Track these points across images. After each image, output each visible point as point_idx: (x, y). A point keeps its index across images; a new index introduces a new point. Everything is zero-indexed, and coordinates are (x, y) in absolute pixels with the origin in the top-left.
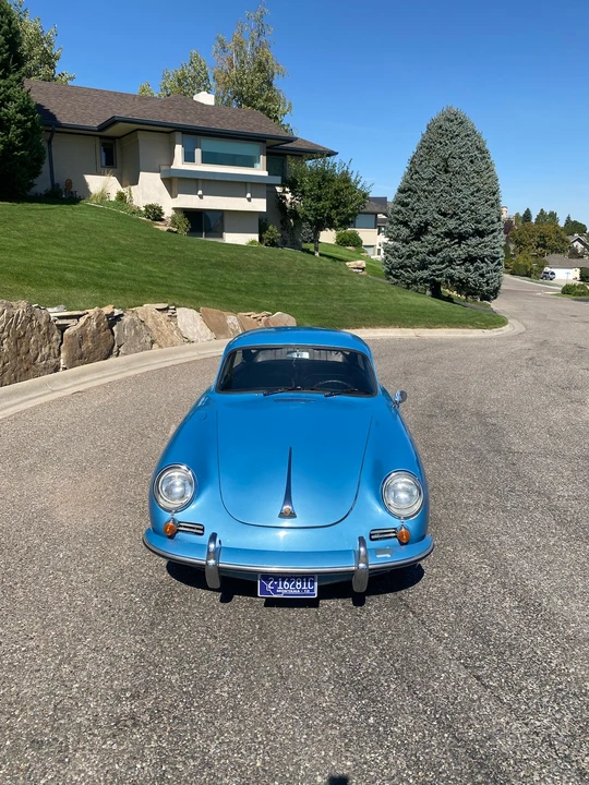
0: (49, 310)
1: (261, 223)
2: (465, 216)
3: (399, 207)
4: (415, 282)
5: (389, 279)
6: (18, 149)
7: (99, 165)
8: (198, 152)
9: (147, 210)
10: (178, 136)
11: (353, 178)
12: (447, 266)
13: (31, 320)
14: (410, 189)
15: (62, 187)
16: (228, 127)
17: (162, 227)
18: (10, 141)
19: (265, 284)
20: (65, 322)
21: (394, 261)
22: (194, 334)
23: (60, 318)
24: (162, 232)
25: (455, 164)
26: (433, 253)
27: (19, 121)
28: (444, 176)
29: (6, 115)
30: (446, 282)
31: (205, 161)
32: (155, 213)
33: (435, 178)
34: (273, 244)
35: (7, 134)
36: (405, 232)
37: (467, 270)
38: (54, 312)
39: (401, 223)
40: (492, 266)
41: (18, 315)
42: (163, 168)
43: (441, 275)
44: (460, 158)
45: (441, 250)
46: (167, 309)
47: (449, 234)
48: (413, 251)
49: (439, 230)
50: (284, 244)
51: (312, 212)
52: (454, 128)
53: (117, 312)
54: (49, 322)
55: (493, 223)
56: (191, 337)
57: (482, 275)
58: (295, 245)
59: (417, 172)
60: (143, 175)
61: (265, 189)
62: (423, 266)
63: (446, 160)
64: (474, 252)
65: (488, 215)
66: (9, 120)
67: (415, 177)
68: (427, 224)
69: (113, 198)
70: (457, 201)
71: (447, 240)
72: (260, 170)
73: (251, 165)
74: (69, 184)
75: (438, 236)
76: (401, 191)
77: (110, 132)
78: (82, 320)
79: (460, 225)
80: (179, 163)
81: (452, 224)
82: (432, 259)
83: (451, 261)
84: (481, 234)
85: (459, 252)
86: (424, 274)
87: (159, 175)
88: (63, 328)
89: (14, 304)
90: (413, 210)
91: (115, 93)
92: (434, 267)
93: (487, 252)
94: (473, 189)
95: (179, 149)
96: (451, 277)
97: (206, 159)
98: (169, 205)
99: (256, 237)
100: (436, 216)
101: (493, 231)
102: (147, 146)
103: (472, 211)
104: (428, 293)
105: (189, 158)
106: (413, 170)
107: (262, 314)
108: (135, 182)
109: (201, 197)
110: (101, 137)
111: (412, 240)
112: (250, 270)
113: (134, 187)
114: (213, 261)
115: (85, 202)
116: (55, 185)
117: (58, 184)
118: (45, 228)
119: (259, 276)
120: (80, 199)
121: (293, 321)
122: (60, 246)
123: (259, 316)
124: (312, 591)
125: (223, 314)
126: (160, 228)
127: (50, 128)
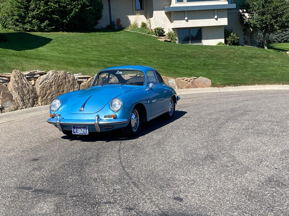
0: (75, 75)
1: (226, 32)
6: (88, 6)
7: (134, 9)
9: (156, 31)
13: (65, 78)
15: (115, 23)
17: (162, 39)
18: (84, 3)
19: (205, 64)
20: (81, 80)
23: (79, 78)
24: (161, 42)
32: (160, 32)
34: (234, 43)
38: (76, 76)
41: (60, 76)
42: (166, 7)
50: (246, 43)
51: (259, 22)
54: (74, 79)
58: (253, 43)
60: (155, 13)
69: (139, 26)
72: (223, 2)
74: (119, 21)
78: (89, 79)
80: (174, 4)
87: (163, 12)
88: (80, 83)
89: (58, 72)
98: (168, 26)
99: (223, 41)
107: (191, 78)
108: (152, 16)
109: (187, 21)
112: (200, 57)
113: (151, 19)
114: (180, 54)
115: (125, 30)
116: (112, 23)
117: (113, 22)
118: (95, 44)
119: (204, 60)
120: (125, 28)
121: (209, 82)
122: (98, 51)
123: (189, 79)
124: (87, 132)
125: (167, 78)
126: (160, 40)
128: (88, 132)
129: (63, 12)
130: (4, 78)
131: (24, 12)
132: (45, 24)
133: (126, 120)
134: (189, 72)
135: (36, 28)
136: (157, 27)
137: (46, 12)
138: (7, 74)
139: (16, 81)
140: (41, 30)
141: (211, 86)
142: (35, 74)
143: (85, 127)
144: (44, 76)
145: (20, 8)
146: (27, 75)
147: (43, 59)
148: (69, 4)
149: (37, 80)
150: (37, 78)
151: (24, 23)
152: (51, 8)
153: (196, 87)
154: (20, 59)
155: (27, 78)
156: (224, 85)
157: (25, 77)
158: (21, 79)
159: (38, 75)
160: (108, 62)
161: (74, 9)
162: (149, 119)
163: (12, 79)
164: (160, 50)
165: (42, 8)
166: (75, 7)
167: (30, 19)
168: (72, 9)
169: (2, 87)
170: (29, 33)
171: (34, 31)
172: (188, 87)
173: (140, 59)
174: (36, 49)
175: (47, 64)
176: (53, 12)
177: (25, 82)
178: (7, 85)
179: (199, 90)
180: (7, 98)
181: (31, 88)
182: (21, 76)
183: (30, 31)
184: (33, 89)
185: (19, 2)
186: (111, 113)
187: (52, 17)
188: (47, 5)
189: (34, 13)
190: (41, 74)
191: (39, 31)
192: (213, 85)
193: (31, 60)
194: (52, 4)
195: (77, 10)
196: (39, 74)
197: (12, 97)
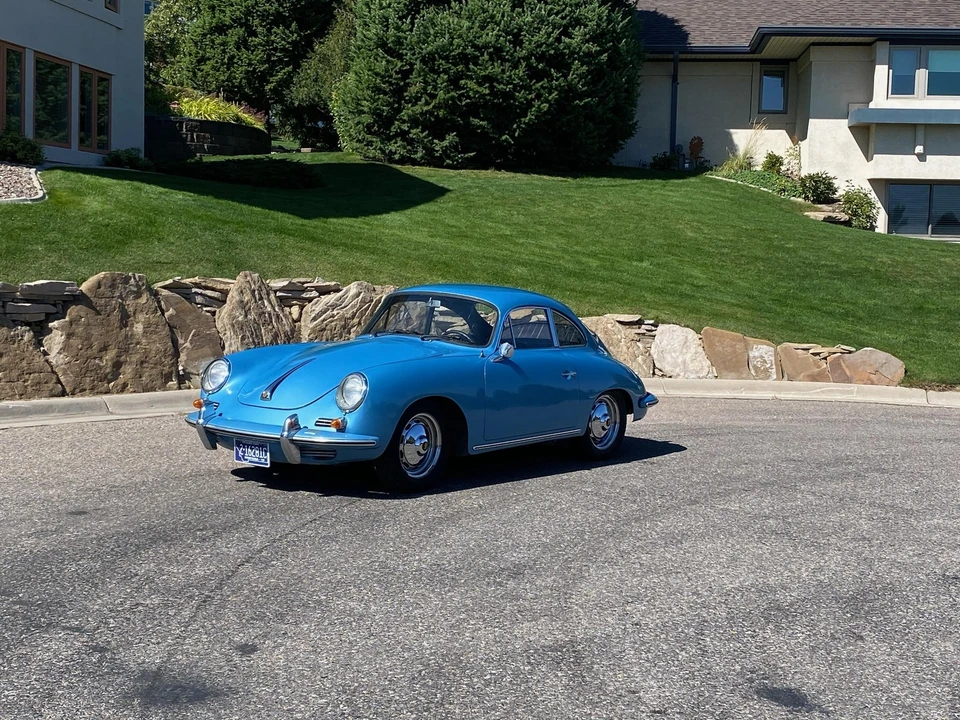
6: (581, 96)
7: (755, 110)
8: (921, 77)
10: (883, 49)
15: (686, 151)
18: (570, 85)
19: (921, 308)
22: (675, 365)
27: (589, 54)
29: (568, 46)
31: (934, 89)
32: (820, 190)
35: (565, 76)
42: (854, 109)
46: (639, 323)
56: (667, 369)
60: (815, 125)
66: (572, 53)
69: (758, 166)
74: (697, 144)
77: (769, 52)
80: (882, 99)
87: (844, 123)
89: (378, 288)
95: (882, 74)
97: (936, 87)
98: (860, 174)
102: (824, 72)
105: (902, 85)
107: (834, 349)
109: (922, 157)
110: (764, 62)
112: (912, 285)
113: (803, 144)
114: (844, 267)
115: (708, 175)
116: (675, 148)
117: (681, 147)
118: (571, 212)
119: (923, 296)
120: (707, 169)
121: (897, 367)
122: (568, 236)
123: (825, 351)
124: (266, 460)
125: (745, 341)
126: (812, 215)
127: (671, 56)
128: (268, 462)
129: (503, 109)
130: (209, 293)
131: (389, 104)
132: (446, 143)
133: (371, 439)
134: (845, 327)
135: (419, 155)
136: (813, 172)
137: (451, 106)
138: (220, 282)
139: (242, 304)
140: (434, 161)
141: (902, 383)
142: (305, 290)
143: (263, 446)
144: (332, 298)
145: (377, 90)
146: (281, 290)
147: (362, 249)
148: (522, 87)
149: (308, 307)
150: (310, 300)
151: (389, 139)
152: (469, 97)
153: (848, 380)
154: (291, 241)
155: (280, 299)
156: (947, 384)
157: (272, 296)
158: (261, 298)
159: (314, 294)
160: (570, 274)
161: (536, 103)
162: (477, 447)
163: (233, 297)
164: (781, 248)
165: (441, 94)
166: (538, 96)
167: (405, 127)
168: (530, 104)
169: (199, 317)
170: (398, 167)
171: (414, 162)
172: (813, 378)
173: (696, 272)
174: (370, 219)
175: (366, 262)
176: (473, 109)
177: (269, 309)
178: (214, 313)
179: (851, 392)
180: (207, 350)
181: (287, 328)
182: (261, 292)
183: (403, 161)
184: (293, 330)
185: (377, 74)
186: (335, 415)
187: (468, 124)
188: (458, 87)
189: (418, 109)
190: (323, 291)
191: (429, 164)
192: (910, 380)
193: (322, 249)
194: (471, 84)
195: (545, 106)
196: (317, 288)
197: (223, 348)
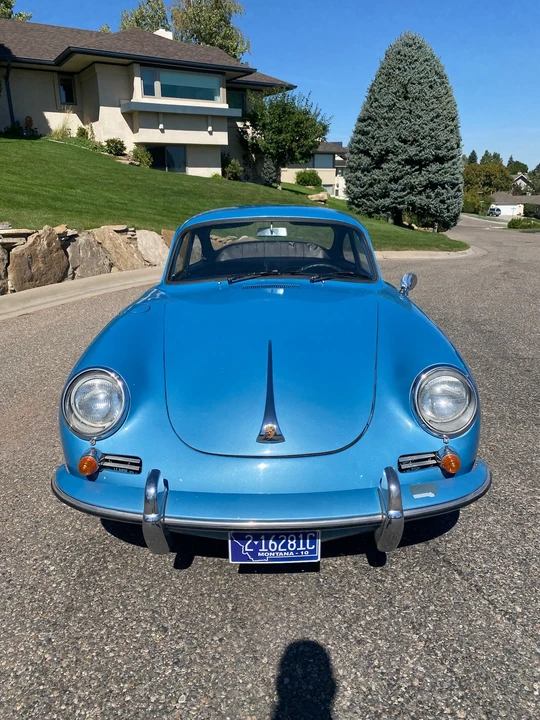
1: (223, 156)
2: (425, 143)
3: (359, 136)
4: (377, 211)
5: (351, 209)
7: (59, 102)
8: (157, 85)
9: (108, 145)
10: (137, 68)
11: (312, 112)
12: (408, 194)
14: (369, 118)
15: (23, 124)
16: (186, 58)
17: (124, 161)
20: (10, 240)
21: (356, 190)
22: (156, 257)
23: (5, 236)
24: (125, 165)
25: (414, 90)
26: (395, 180)
28: (404, 103)
30: (408, 209)
31: (164, 94)
32: (117, 148)
33: (394, 105)
34: (235, 178)
36: (366, 161)
37: (428, 197)
39: (362, 152)
40: (452, 192)
42: (123, 102)
43: (403, 203)
44: (420, 83)
45: (402, 177)
46: (126, 231)
47: (410, 161)
48: (375, 180)
49: (400, 157)
50: (247, 178)
51: (273, 145)
52: (413, 53)
53: (70, 232)
55: (452, 149)
56: (152, 260)
57: (443, 202)
58: (257, 180)
59: (376, 100)
60: (104, 111)
61: (225, 124)
62: (385, 195)
63: (405, 86)
64: (435, 178)
65: (447, 141)
67: (375, 105)
68: (388, 152)
69: (74, 135)
70: (417, 128)
71: (408, 167)
72: (220, 103)
73: (211, 98)
74: (29, 121)
75: (399, 163)
76: (361, 120)
77: (67, 66)
78: (31, 239)
79: (420, 152)
80: (138, 96)
81: (412, 151)
82: (393, 186)
83: (412, 188)
84: (440, 160)
85: (419, 179)
86: (387, 201)
87: (118, 110)
88: (8, 248)
90: (373, 138)
91: (72, 30)
92: (397, 194)
93: (448, 178)
94: (434, 114)
95: (138, 82)
96: (412, 204)
97: (167, 92)
98: (130, 140)
99: (218, 171)
100: (397, 143)
101: (453, 158)
102: (105, 79)
103: (432, 137)
104: (391, 221)
105: (148, 90)
106: (373, 98)
108: (96, 118)
109: (162, 131)
110: (59, 73)
111: (374, 168)
114: (175, 189)
115: (45, 139)
116: (15, 123)
117: (18, 122)
120: (41, 136)
123: (223, 239)
124: (313, 552)
127: (6, 64)
128: (318, 554)
143: (307, 532)
